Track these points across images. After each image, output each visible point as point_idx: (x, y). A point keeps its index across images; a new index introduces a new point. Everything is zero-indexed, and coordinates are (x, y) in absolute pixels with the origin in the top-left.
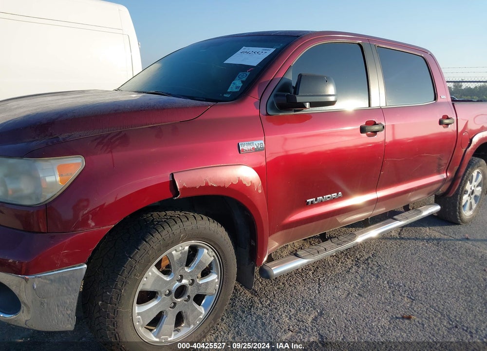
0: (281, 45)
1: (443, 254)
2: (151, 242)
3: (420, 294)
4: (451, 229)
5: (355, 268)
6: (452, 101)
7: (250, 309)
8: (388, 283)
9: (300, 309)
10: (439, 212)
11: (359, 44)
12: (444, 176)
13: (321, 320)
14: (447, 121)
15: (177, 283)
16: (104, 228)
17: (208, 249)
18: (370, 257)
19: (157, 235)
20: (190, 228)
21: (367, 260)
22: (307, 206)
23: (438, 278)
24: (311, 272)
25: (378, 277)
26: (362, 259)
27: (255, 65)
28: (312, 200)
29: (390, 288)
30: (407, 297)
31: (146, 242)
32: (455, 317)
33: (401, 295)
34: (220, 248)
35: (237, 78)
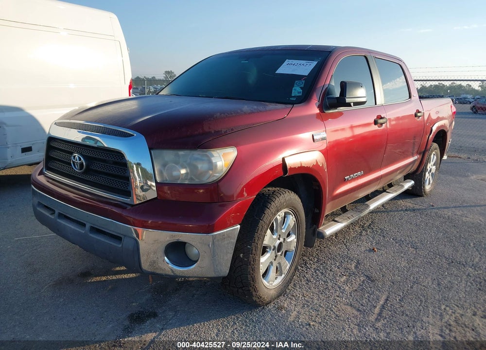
0: (320, 58)
1: (421, 217)
2: (271, 209)
3: (418, 245)
4: (418, 199)
5: (364, 233)
6: (419, 98)
7: (306, 265)
8: (393, 239)
9: (342, 262)
10: (413, 187)
11: (365, 56)
12: (416, 157)
13: (361, 267)
14: (419, 114)
15: (278, 241)
16: (252, 197)
17: (292, 216)
18: (370, 224)
19: (273, 203)
20: (287, 199)
21: (370, 225)
22: (345, 181)
23: (425, 233)
24: (334, 237)
25: (384, 237)
26: (365, 226)
27: (306, 74)
28: (348, 177)
29: (396, 242)
30: (411, 247)
31: (268, 208)
32: (449, 256)
33: (406, 246)
34: (299, 215)
35: (295, 85)
